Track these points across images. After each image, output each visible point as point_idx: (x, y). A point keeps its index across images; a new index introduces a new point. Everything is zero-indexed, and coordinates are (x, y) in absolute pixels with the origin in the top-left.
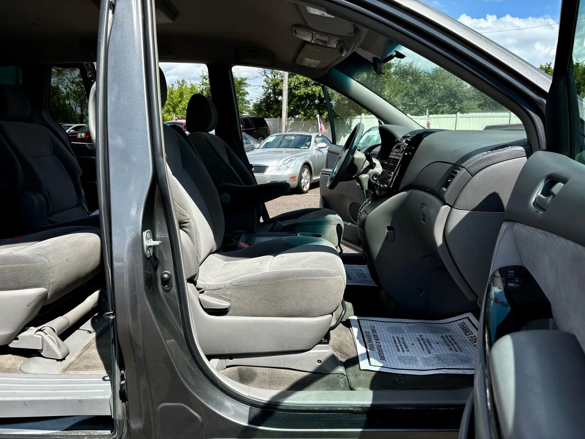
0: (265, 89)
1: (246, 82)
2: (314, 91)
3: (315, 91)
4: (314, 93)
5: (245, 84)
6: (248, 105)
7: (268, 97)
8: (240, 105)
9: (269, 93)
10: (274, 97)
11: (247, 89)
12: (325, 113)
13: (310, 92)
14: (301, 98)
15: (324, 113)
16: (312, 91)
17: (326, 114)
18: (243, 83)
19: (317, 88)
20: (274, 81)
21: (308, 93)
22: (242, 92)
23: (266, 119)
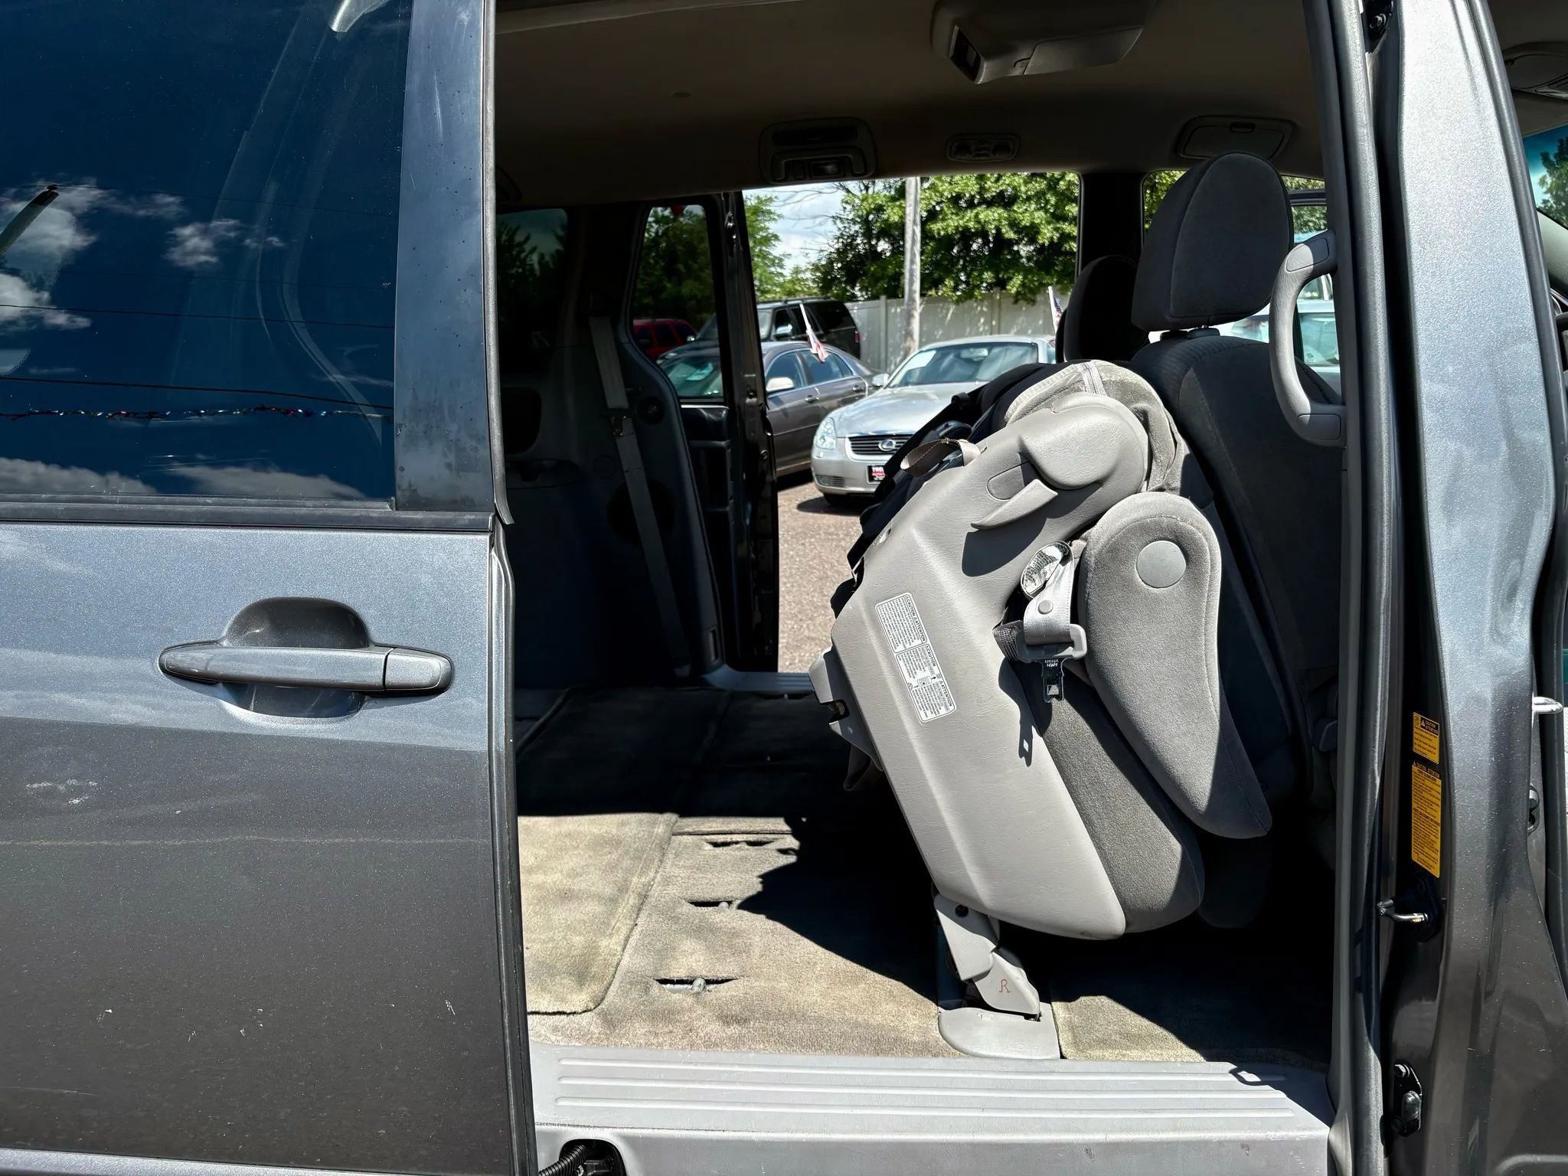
0: (840, 225)
1: (772, 207)
2: (982, 221)
3: (985, 221)
4: (983, 227)
5: (769, 212)
6: (779, 270)
7: (850, 245)
8: (758, 271)
9: (853, 235)
10: (865, 244)
11: (773, 227)
12: (1014, 280)
13: (971, 224)
14: (946, 242)
15: (1010, 279)
16: (978, 222)
17: (1019, 282)
18: (763, 212)
19: (990, 213)
20: (870, 201)
21: (967, 229)
22: (762, 237)
23: (848, 305)
